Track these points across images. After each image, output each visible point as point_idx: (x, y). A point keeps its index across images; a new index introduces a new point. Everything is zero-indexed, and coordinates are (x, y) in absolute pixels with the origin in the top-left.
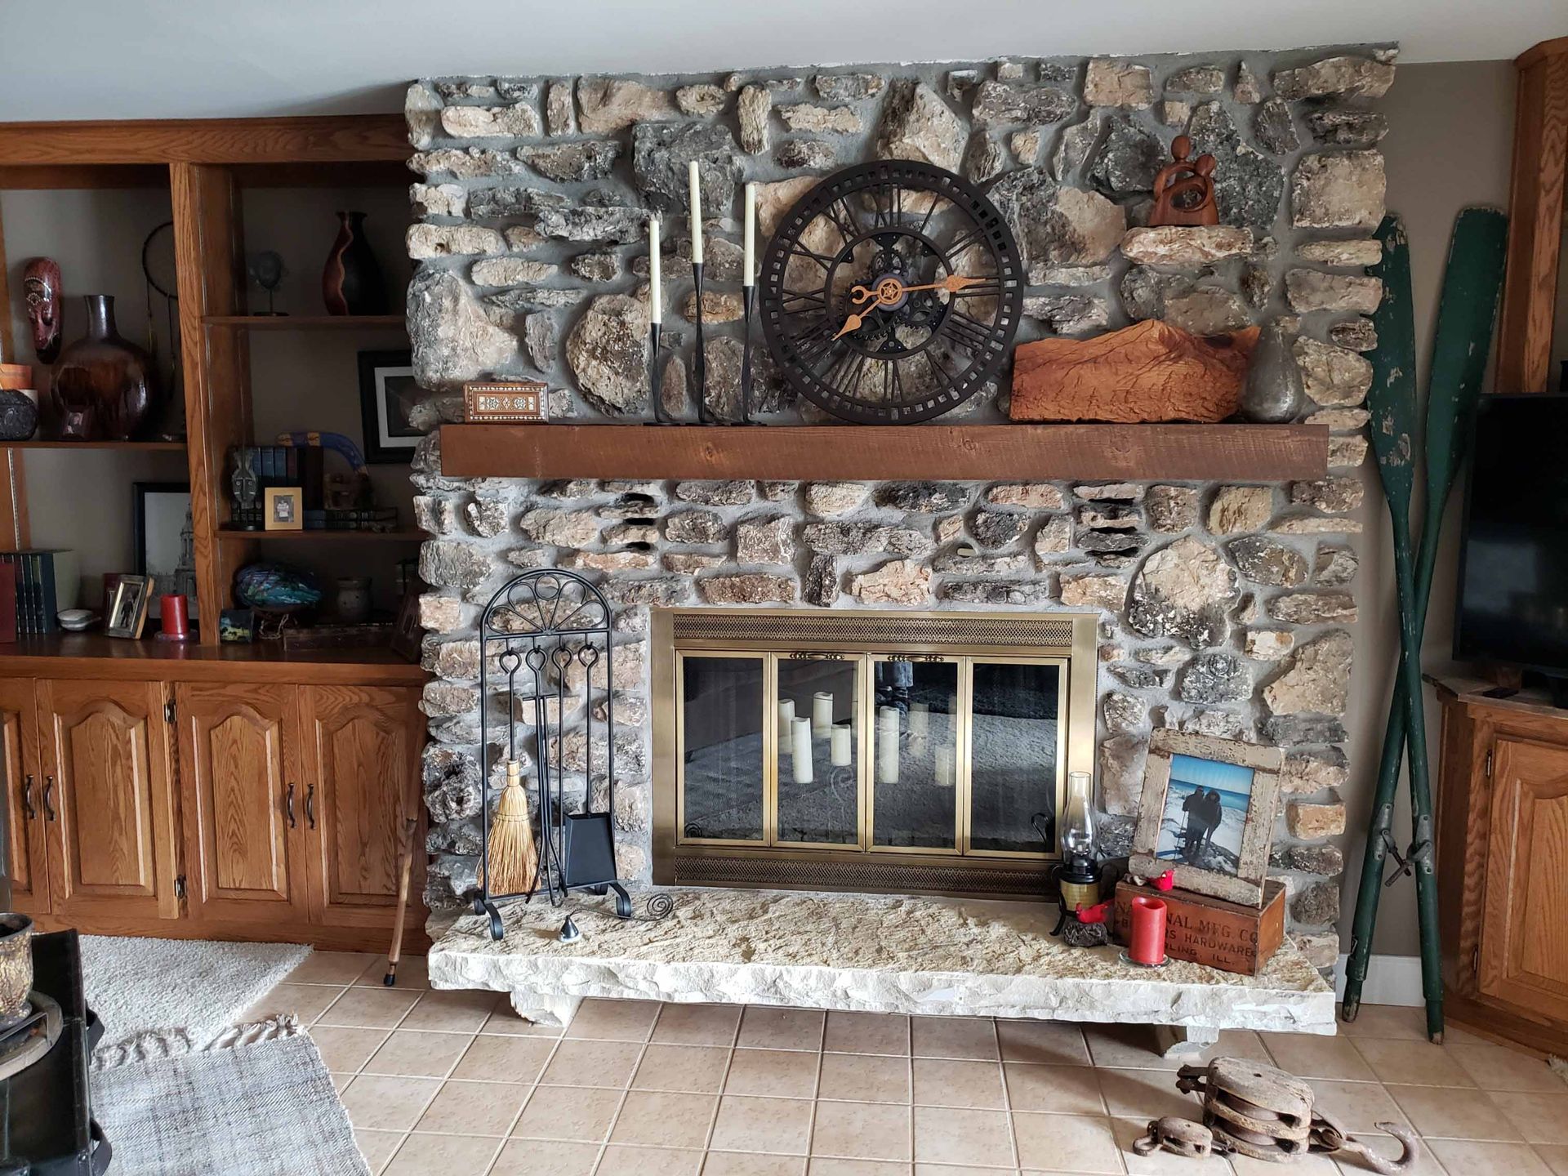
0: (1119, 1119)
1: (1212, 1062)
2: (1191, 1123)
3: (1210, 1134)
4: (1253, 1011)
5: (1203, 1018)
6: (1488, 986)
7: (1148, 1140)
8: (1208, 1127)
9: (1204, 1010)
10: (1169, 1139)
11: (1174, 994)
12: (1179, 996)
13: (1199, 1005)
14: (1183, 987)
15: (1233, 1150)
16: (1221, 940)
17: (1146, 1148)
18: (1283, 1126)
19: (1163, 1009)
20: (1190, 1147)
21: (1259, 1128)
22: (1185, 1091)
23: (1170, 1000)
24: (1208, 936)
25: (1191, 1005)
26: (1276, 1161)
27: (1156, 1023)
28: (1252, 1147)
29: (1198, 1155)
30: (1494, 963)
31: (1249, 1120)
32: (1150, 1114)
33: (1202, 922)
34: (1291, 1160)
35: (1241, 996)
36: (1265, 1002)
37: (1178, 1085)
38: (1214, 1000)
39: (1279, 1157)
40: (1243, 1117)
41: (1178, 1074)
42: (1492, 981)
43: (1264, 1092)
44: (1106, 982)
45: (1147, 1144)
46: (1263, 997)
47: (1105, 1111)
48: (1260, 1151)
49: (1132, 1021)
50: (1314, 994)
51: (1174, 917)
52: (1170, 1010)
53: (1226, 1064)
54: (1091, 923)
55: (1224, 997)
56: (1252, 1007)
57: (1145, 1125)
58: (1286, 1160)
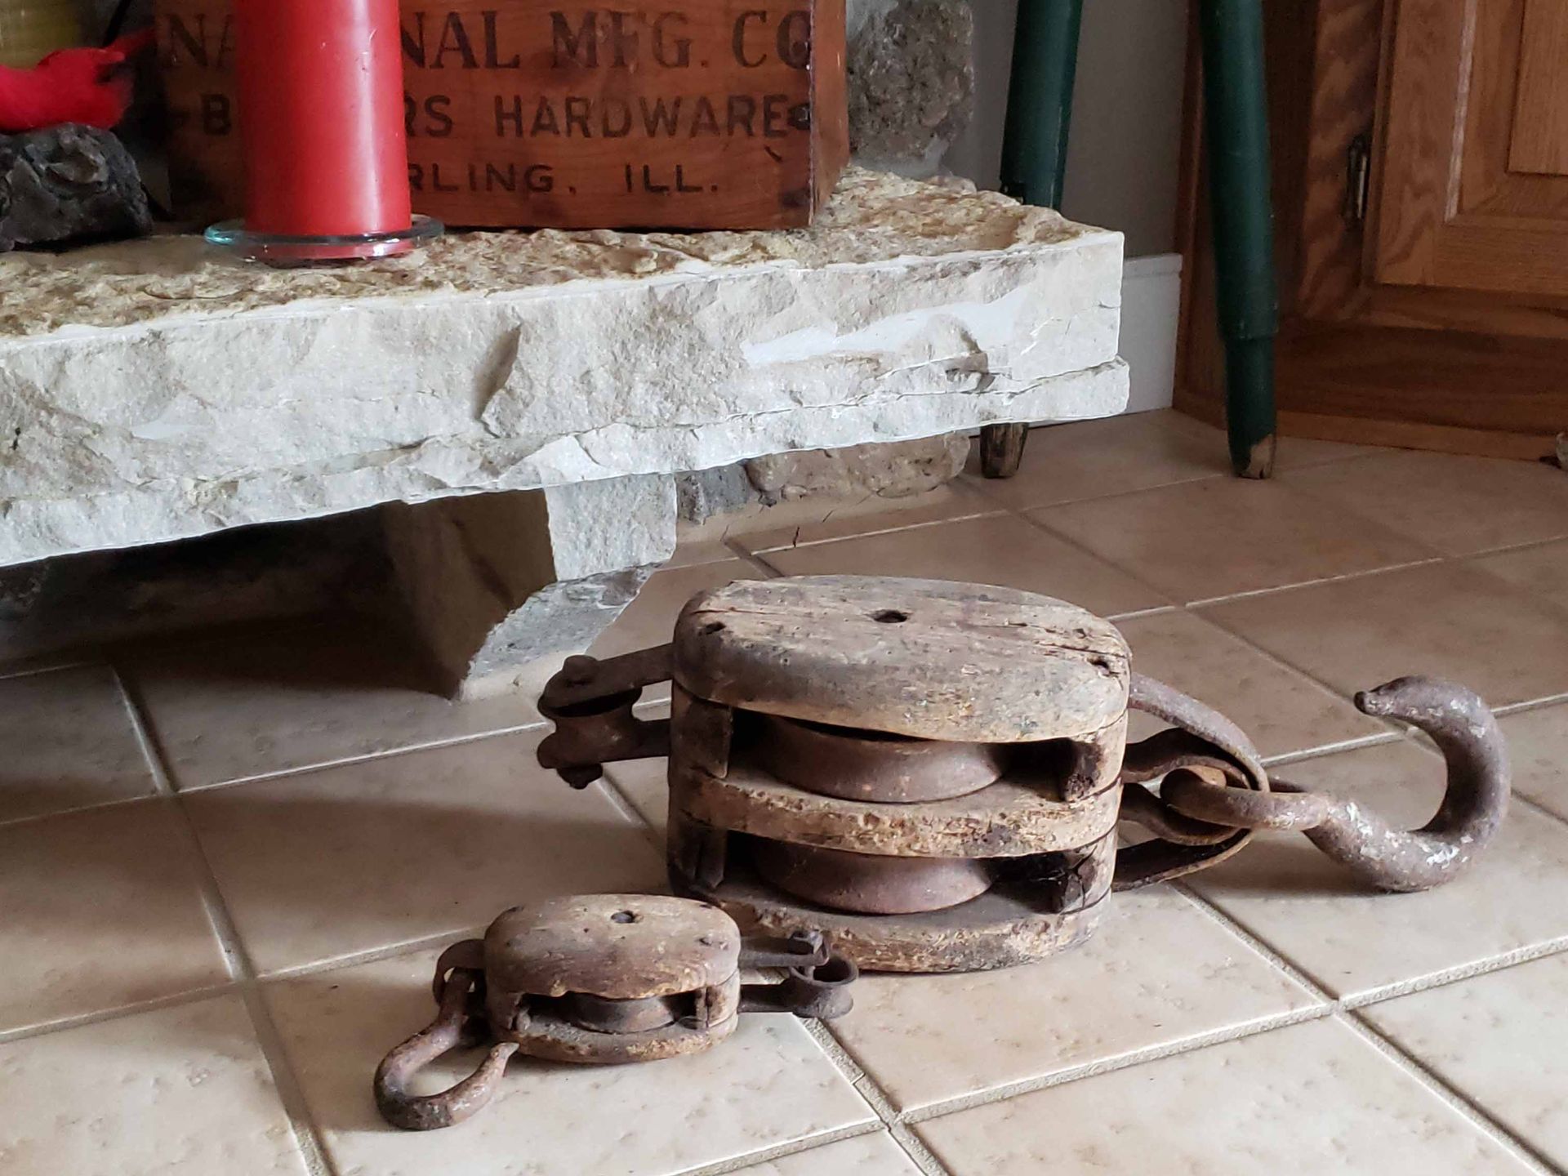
0: (296, 984)
1: (689, 612)
2: (636, 904)
3: (728, 929)
4: (827, 361)
5: (621, 434)
6: (1405, 254)
7: (443, 1041)
8: (711, 903)
9: (623, 394)
10: (542, 1007)
11: (478, 347)
12: (506, 351)
13: (602, 379)
14: (525, 302)
15: (836, 972)
16: (654, 86)
17: (440, 1082)
18: (1027, 801)
19: (440, 429)
20: (652, 1010)
21: (935, 839)
22: (580, 772)
23: (466, 378)
24: (591, 88)
25: (565, 383)
26: (1006, 961)
27: (416, 495)
28: (904, 934)
29: (690, 1042)
30: (1424, 172)
31: (887, 815)
32: (435, 917)
33: (559, 20)
34: (1063, 936)
35: (775, 300)
36: (873, 311)
37: (547, 754)
38: (661, 340)
39: (1020, 943)
40: (859, 811)
41: (546, 705)
42: (1416, 235)
43: (942, 674)
44: (140, 330)
45: (442, 1061)
46: (862, 293)
47: (229, 964)
48: (939, 938)
49: (302, 509)
50: (1048, 249)
51: (436, 27)
52: (473, 430)
53: (748, 603)
54: (50, 121)
55: (709, 319)
56: (823, 340)
57: (422, 971)
58: (1044, 948)
